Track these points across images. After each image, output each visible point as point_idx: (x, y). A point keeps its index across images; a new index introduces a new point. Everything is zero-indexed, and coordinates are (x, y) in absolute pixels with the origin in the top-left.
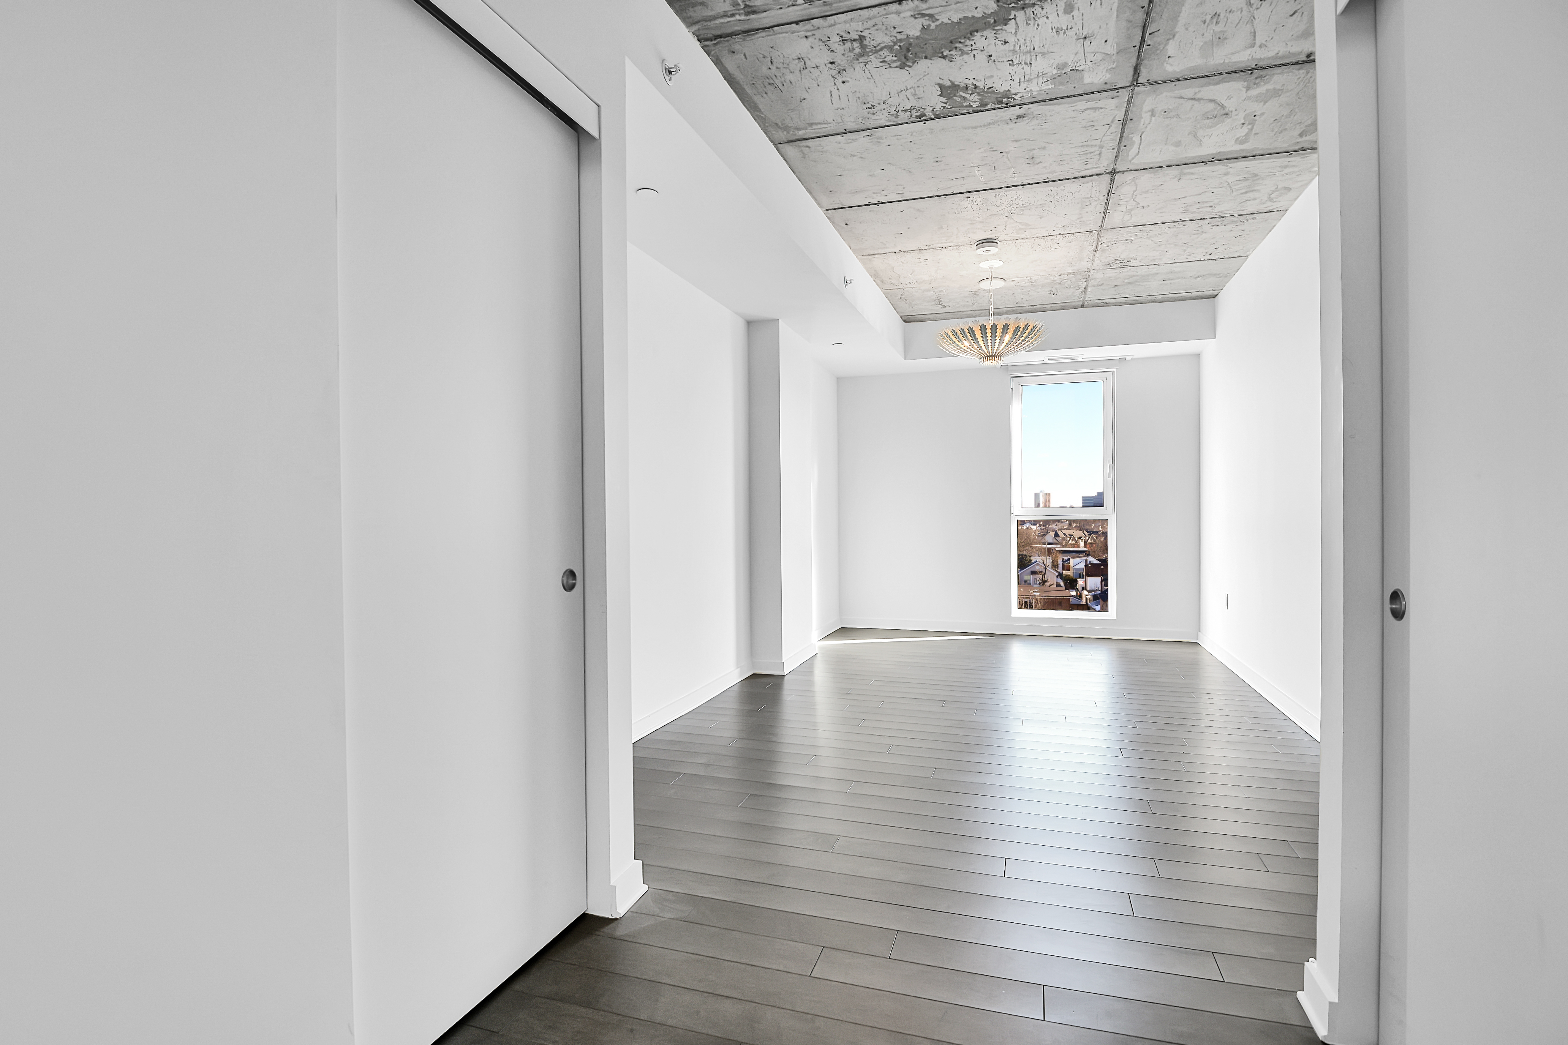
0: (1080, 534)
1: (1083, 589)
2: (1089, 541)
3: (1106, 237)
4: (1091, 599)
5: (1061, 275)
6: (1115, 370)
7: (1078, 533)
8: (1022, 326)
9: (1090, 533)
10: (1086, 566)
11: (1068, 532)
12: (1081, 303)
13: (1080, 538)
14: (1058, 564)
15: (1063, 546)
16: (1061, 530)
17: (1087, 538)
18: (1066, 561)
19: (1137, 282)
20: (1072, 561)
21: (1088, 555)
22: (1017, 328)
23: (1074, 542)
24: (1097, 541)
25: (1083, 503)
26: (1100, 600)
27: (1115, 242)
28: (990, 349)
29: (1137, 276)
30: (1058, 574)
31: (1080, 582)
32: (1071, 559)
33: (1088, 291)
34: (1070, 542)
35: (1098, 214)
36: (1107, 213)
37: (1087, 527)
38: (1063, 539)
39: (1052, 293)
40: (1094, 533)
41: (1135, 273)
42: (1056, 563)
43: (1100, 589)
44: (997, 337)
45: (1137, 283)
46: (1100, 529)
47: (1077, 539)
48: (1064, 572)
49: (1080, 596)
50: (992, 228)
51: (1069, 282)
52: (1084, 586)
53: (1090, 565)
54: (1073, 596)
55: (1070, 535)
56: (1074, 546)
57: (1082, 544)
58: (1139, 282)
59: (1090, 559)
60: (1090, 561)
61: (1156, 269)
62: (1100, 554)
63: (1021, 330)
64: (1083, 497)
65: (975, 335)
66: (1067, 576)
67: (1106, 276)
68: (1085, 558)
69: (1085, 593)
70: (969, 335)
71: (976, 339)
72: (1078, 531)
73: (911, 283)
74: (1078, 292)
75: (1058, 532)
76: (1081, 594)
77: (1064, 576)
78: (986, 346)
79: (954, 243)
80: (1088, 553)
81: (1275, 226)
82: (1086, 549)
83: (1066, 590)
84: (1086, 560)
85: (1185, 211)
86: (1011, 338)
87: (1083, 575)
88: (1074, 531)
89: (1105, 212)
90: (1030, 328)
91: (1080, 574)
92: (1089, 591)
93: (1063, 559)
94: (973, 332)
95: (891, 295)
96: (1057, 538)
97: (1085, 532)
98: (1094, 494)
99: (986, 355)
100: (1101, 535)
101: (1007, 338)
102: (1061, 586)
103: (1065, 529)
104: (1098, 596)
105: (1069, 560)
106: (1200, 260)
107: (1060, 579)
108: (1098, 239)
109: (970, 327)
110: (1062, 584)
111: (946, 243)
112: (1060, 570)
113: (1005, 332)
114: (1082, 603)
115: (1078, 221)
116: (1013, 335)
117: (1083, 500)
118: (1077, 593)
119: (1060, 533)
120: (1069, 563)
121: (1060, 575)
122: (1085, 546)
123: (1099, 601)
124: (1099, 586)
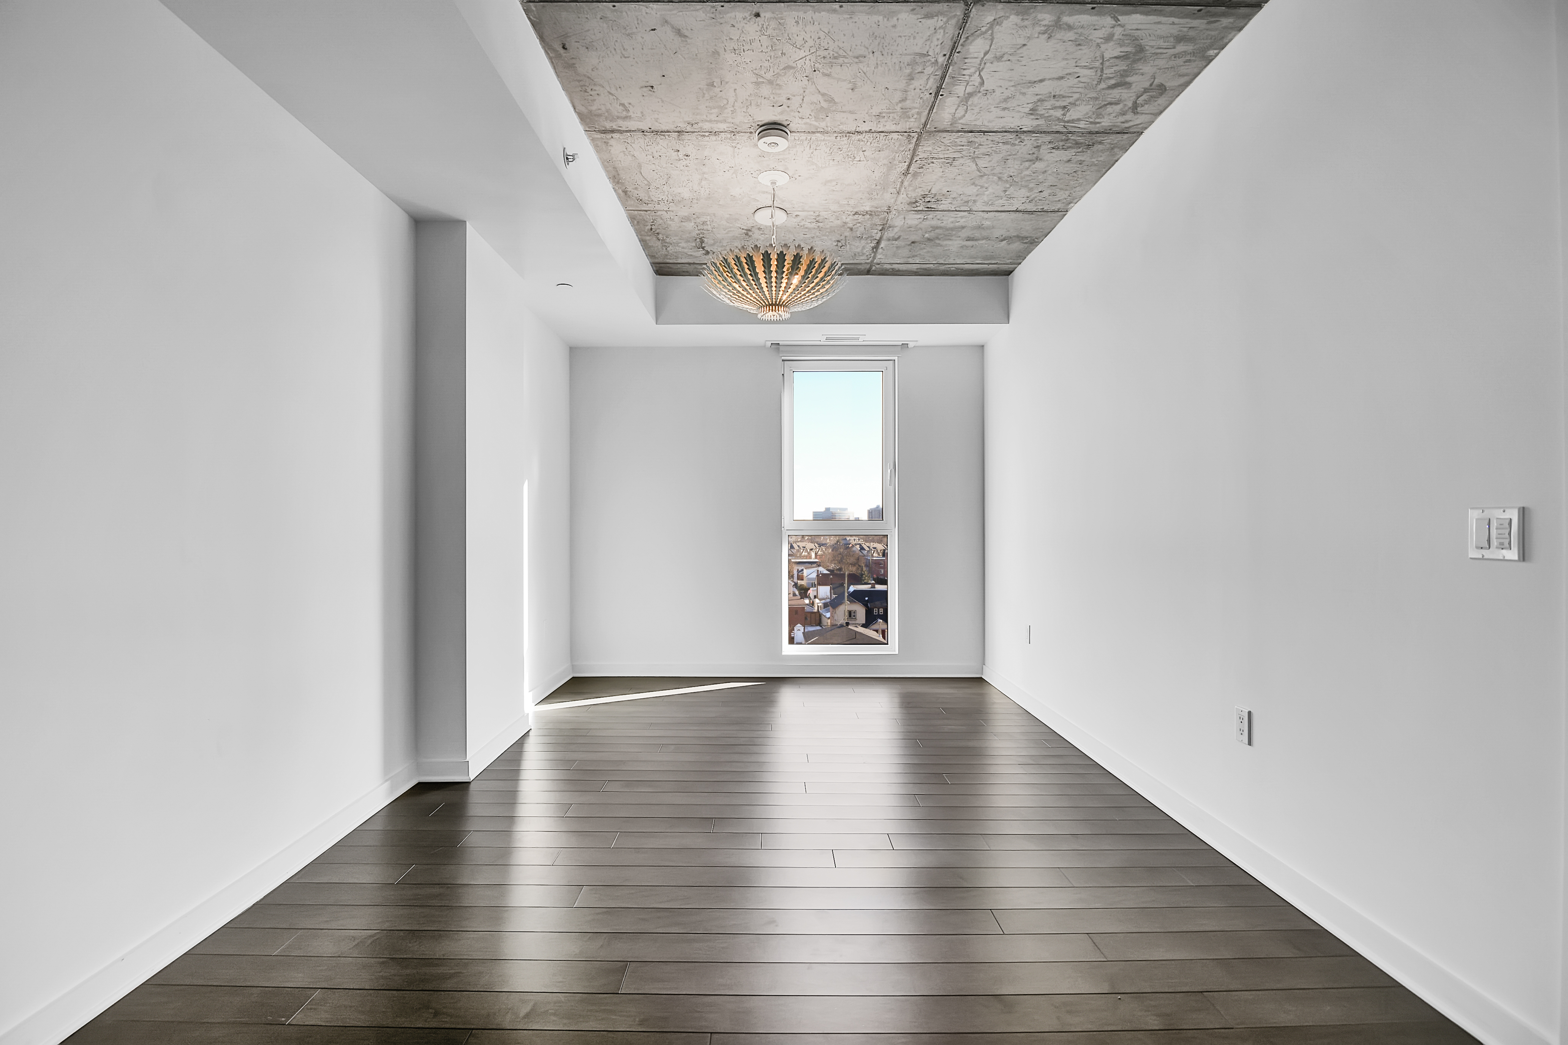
0: (811, 546)
1: (815, 597)
2: (819, 552)
3: (927, 148)
4: (822, 607)
5: (856, 213)
6: (896, 358)
7: (810, 546)
8: (818, 260)
9: (820, 545)
10: (818, 576)
11: (801, 544)
12: (868, 266)
13: (812, 549)
14: (793, 574)
15: (797, 557)
16: (796, 542)
17: (818, 550)
18: (800, 571)
19: (937, 238)
20: (805, 571)
21: (819, 566)
22: (811, 262)
23: (806, 554)
24: (826, 552)
25: (813, 517)
26: (830, 607)
27: (933, 160)
28: (774, 292)
29: (940, 228)
30: (794, 584)
31: (811, 592)
32: (804, 570)
33: (880, 247)
34: (803, 553)
35: (928, 95)
36: (939, 96)
37: (817, 540)
38: (798, 551)
39: (840, 244)
40: (823, 545)
41: (939, 223)
42: (791, 574)
43: (829, 597)
44: (785, 274)
45: (937, 241)
46: (828, 541)
47: (809, 550)
48: (799, 581)
49: (813, 604)
50: (783, 100)
51: (862, 229)
52: (816, 594)
53: (821, 575)
54: (807, 605)
55: (803, 547)
56: (806, 557)
57: (813, 555)
58: (939, 239)
59: (821, 569)
60: (820, 572)
61: (964, 220)
62: (828, 564)
63: (816, 265)
64: (814, 512)
65: (754, 268)
66: (801, 585)
67: (906, 222)
68: (816, 569)
69: (817, 601)
70: (746, 267)
71: (756, 274)
72: (810, 544)
73: (666, 202)
74: (868, 250)
75: (793, 544)
76: (813, 602)
77: (799, 585)
78: (769, 286)
79: (728, 125)
80: (818, 564)
81: (1117, 161)
82: (816, 560)
83: (801, 599)
84: (818, 571)
85: (1033, 112)
86: (800, 282)
87: (815, 585)
88: (807, 543)
89: (937, 94)
90: (827, 265)
91: (812, 584)
92: (820, 600)
93: (798, 570)
94: (752, 262)
95: (638, 222)
96: (792, 550)
97: (816, 544)
98: (823, 510)
99: (767, 303)
100: (829, 547)
101: (796, 280)
102: (796, 595)
103: (798, 542)
104: (829, 604)
105: (802, 570)
106: (1016, 211)
107: (795, 588)
108: (915, 150)
109: (748, 254)
110: (797, 593)
111: (717, 122)
112: (795, 580)
113: (796, 267)
114: (814, 611)
115: (898, 108)
116: (803, 277)
117: (813, 515)
118: (810, 601)
119: (795, 545)
120: (803, 573)
121: (796, 585)
122: (816, 558)
123: (829, 609)
124: (829, 594)
